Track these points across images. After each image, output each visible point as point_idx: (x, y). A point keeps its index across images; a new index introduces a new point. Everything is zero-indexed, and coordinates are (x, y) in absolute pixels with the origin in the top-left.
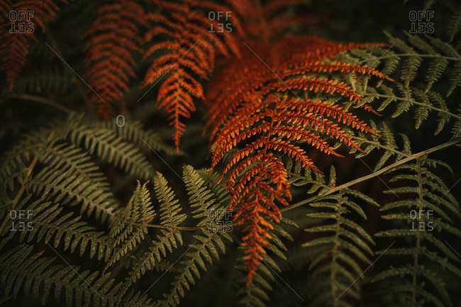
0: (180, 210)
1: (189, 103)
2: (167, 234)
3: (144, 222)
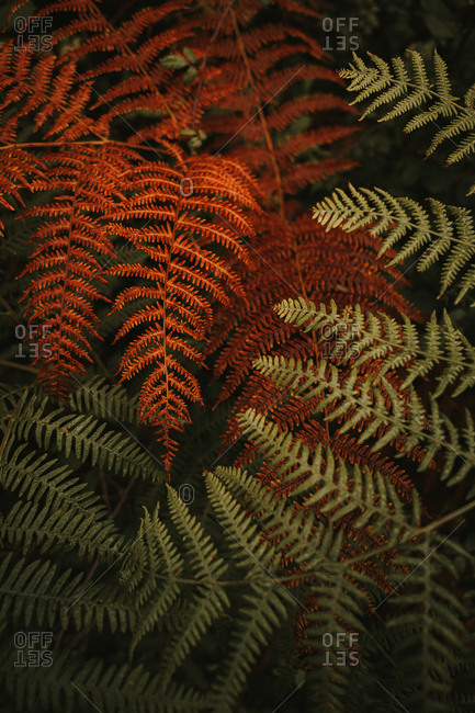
0: (215, 552)
1: (183, 412)
2: (207, 594)
3: (170, 575)
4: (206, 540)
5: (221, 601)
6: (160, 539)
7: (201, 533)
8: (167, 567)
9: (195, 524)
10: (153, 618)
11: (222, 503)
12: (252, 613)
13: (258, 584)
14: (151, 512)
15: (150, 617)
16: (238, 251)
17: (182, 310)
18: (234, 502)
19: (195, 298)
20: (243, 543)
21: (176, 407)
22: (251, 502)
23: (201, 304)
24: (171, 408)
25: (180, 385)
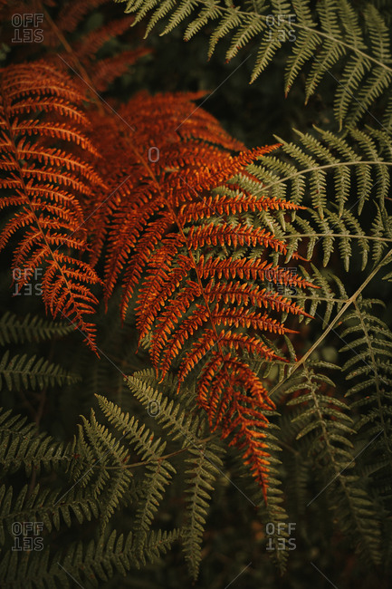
0: (152, 435)
1: (88, 296)
2: (156, 469)
3: (120, 464)
4: (143, 428)
5: (168, 471)
6: (103, 438)
7: (136, 424)
8: (115, 459)
9: (130, 419)
10: (114, 502)
11: (146, 396)
12: (196, 471)
13: (194, 448)
14: (88, 418)
15: (111, 502)
16: (81, 141)
17: (50, 208)
18: (156, 392)
19: (58, 194)
20: (173, 421)
21: (80, 293)
22: (169, 390)
23: (66, 198)
24: (76, 296)
25: (76, 274)
